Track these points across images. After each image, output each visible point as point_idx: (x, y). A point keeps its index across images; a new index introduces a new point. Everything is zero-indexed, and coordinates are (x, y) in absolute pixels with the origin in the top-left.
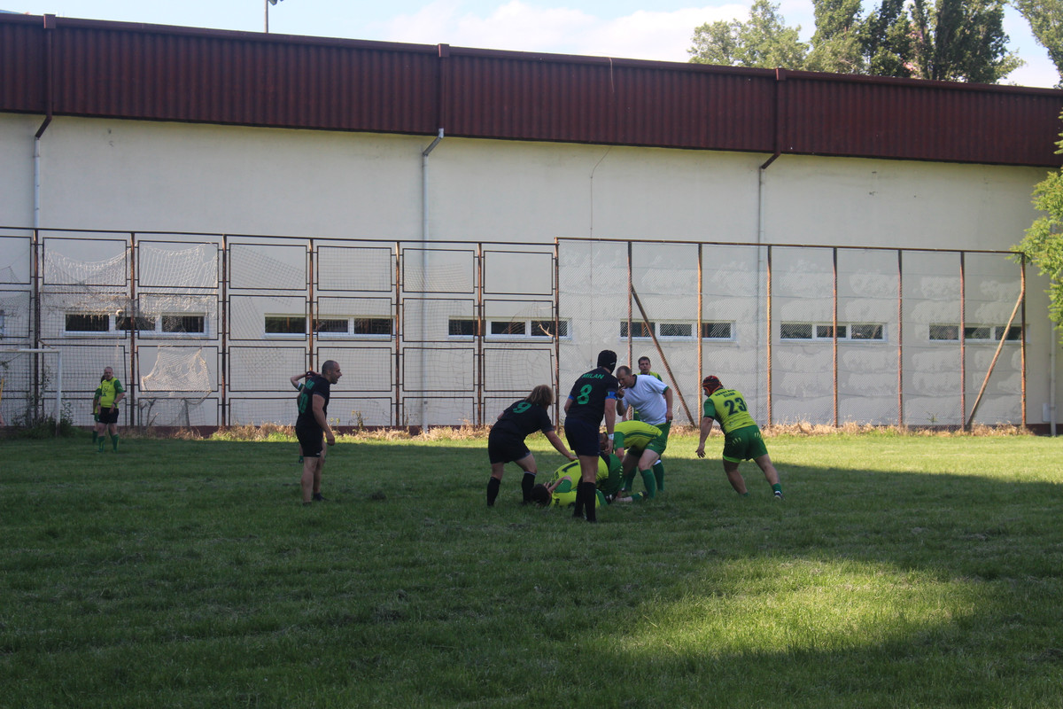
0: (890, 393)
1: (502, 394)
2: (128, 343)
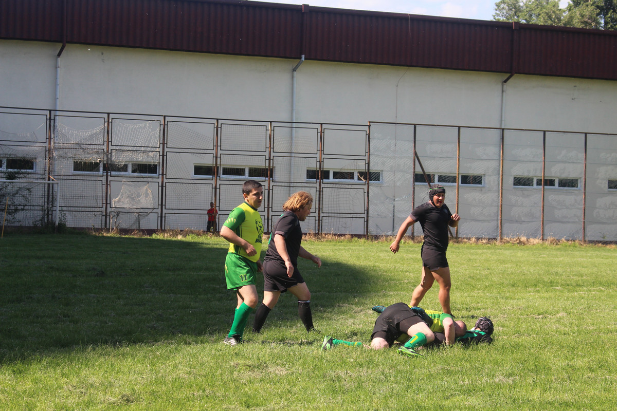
0: (577, 220)
1: (333, 215)
2: (104, 179)
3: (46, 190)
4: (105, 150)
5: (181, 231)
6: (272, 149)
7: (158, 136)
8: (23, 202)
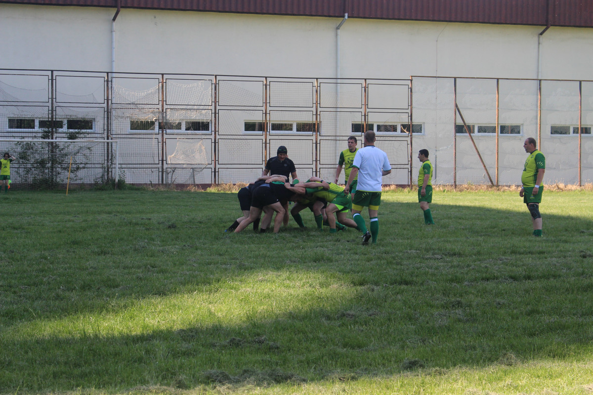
2: (160, 137)
3: (106, 149)
4: (161, 109)
5: (234, 185)
6: (319, 105)
7: (210, 95)
8: (84, 161)
